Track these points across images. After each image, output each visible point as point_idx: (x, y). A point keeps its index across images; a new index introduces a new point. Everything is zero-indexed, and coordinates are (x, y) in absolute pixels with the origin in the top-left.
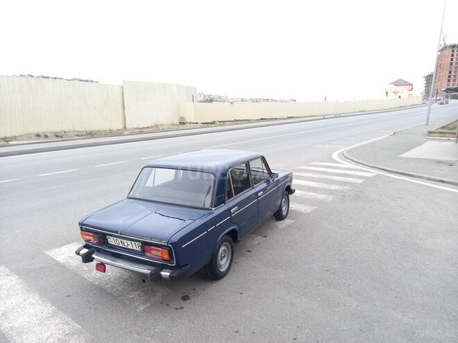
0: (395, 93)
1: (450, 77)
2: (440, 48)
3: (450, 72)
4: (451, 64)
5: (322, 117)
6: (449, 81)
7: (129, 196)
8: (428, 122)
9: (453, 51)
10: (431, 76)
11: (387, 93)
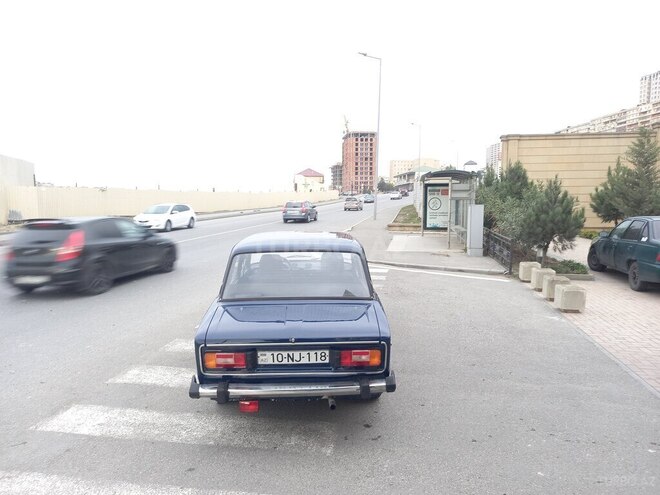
0: (306, 185)
1: (357, 169)
2: (344, 135)
3: (357, 164)
4: (357, 154)
5: (239, 213)
6: (357, 173)
7: (224, 298)
8: (375, 214)
9: (357, 140)
10: (337, 167)
11: (296, 185)
